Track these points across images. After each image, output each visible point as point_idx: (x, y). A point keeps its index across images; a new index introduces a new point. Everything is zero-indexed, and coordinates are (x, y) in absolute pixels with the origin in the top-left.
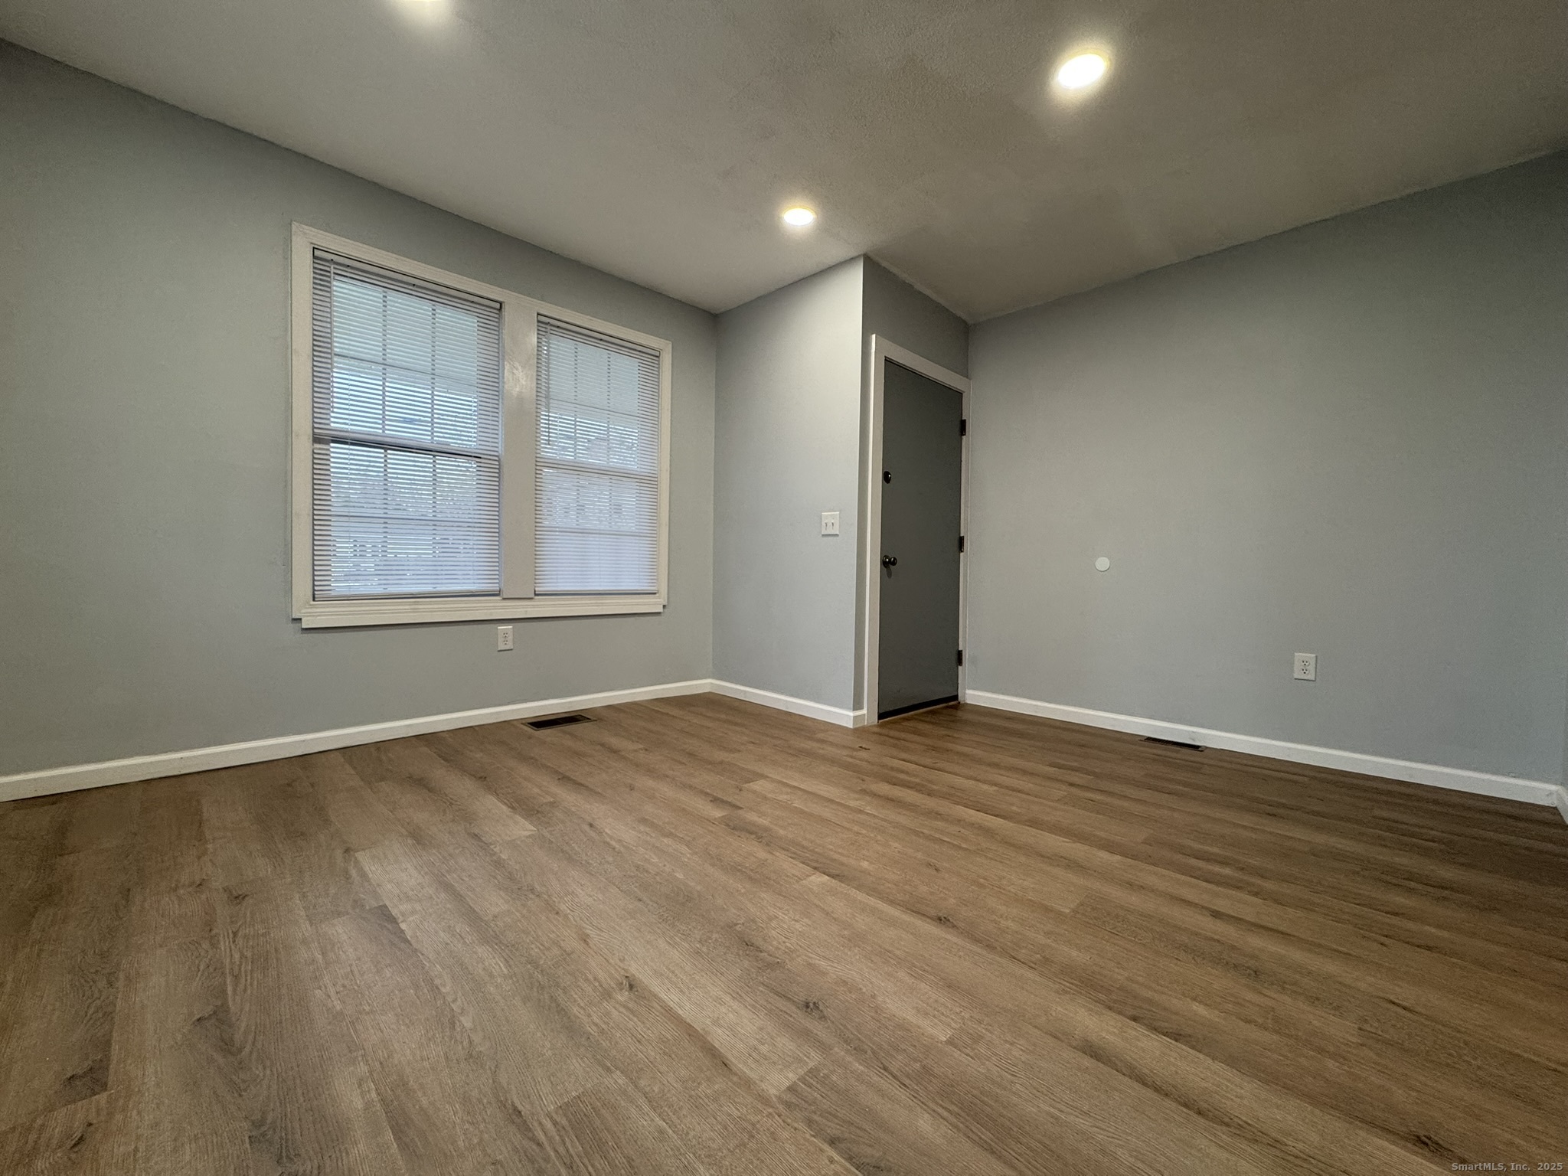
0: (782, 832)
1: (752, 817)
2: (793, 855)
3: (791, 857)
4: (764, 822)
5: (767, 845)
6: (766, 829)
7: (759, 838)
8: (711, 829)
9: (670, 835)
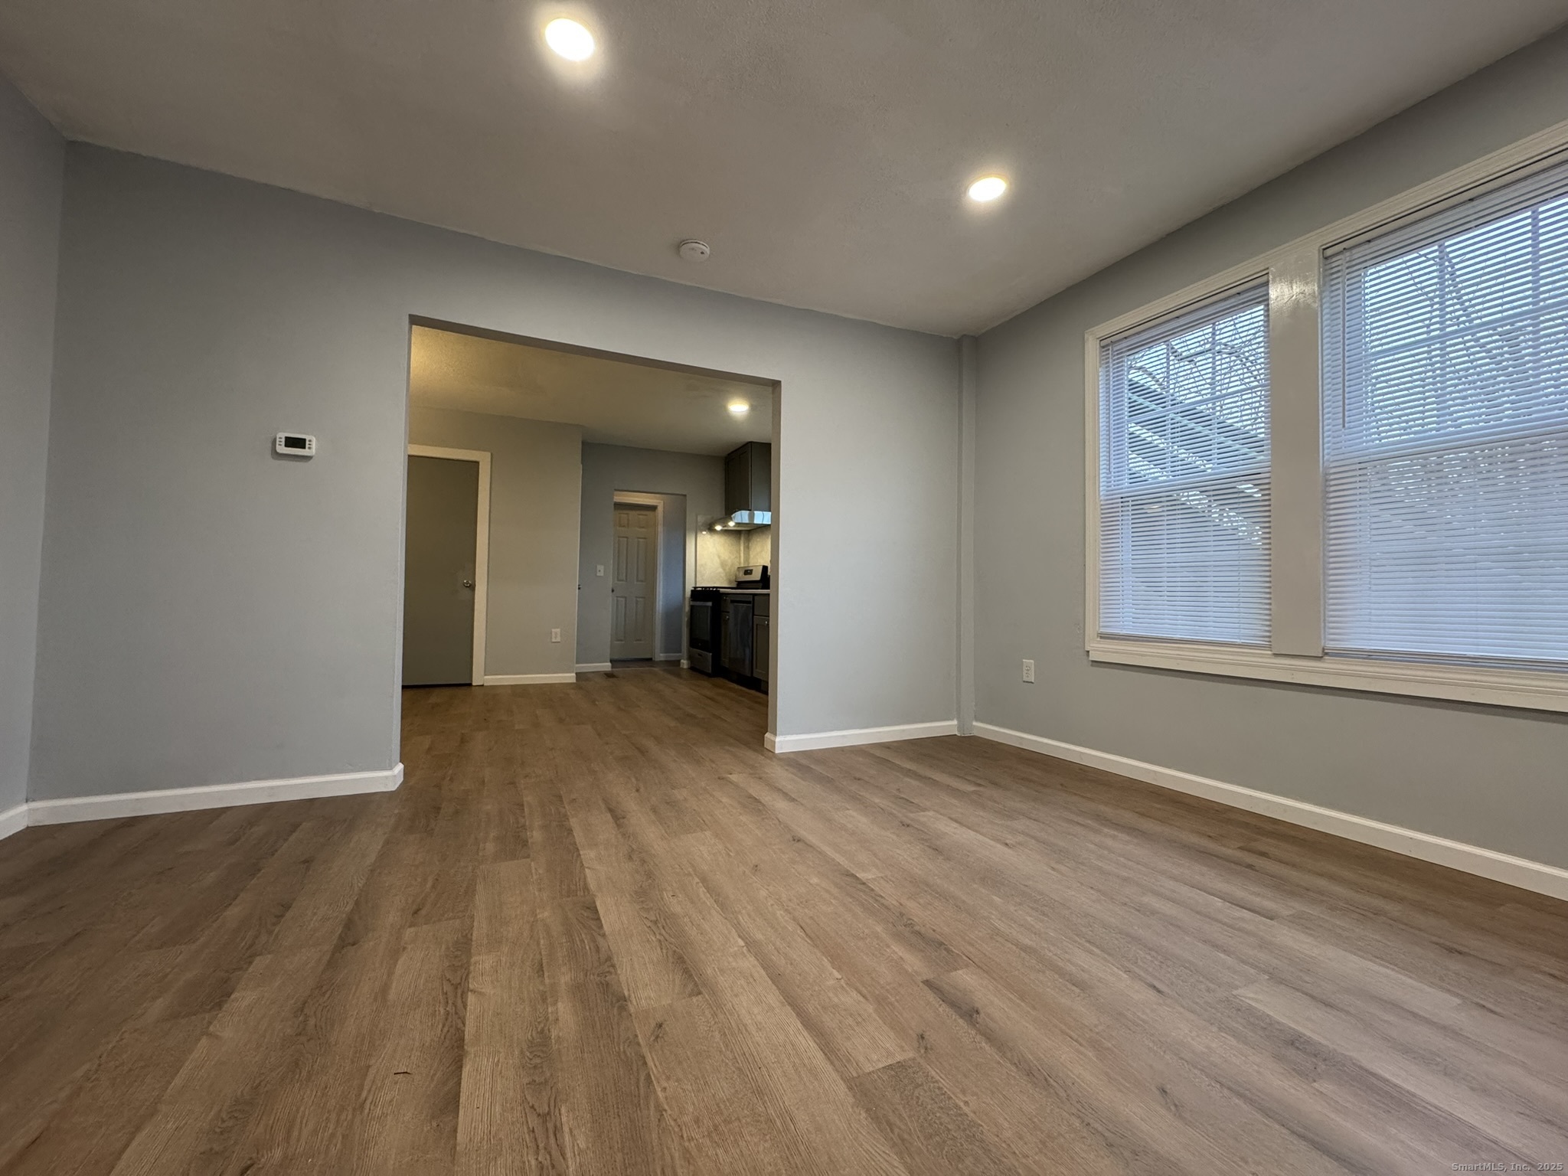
0: (879, 929)
1: (913, 962)
2: (878, 898)
3: (882, 897)
4: (898, 950)
5: (902, 915)
6: (898, 937)
7: (910, 925)
8: (971, 949)
9: (1025, 949)
